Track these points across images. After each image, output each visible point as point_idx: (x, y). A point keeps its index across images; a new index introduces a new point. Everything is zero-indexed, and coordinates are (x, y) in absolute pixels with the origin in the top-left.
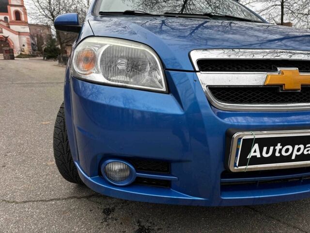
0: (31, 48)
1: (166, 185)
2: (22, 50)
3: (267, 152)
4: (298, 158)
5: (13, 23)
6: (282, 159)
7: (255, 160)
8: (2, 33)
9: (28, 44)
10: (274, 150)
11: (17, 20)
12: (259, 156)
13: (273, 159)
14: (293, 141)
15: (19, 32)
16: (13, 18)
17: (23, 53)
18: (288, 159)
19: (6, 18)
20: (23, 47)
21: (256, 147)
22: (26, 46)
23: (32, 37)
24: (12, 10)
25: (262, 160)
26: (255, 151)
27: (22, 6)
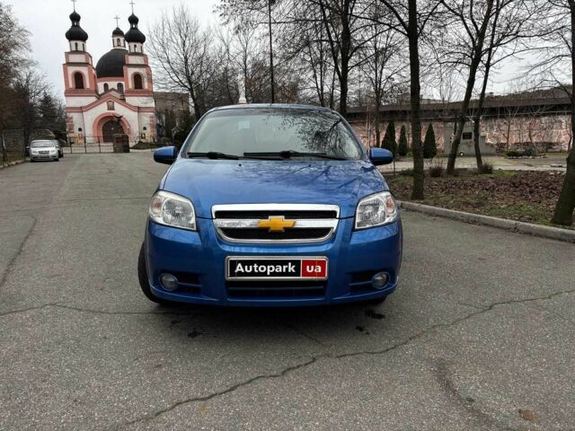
0: (156, 133)
1: (196, 291)
2: (142, 136)
3: (249, 269)
4: (272, 274)
5: (131, 93)
6: (260, 274)
7: (240, 274)
8: (113, 109)
9: (152, 126)
10: (253, 268)
11: (136, 88)
12: (243, 271)
13: (253, 274)
14: (266, 263)
15: (139, 108)
16: (131, 85)
17: (143, 141)
18: (265, 274)
19: (120, 85)
20: (145, 131)
21: (240, 265)
22: (149, 129)
23: (158, 114)
24: (130, 72)
25: (246, 274)
26: (239, 268)
27: (145, 66)
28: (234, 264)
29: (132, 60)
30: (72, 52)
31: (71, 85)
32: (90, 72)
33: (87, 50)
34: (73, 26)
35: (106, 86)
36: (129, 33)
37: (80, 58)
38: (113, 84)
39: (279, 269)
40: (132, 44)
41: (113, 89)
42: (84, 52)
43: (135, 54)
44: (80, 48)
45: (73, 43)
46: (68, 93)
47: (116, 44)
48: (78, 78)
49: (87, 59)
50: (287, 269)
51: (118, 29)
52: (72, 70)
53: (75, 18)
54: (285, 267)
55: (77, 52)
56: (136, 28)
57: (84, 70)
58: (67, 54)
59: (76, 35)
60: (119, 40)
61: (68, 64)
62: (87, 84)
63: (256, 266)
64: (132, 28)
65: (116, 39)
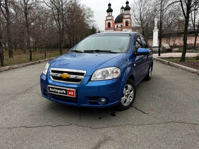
3: (53, 90)
4: (60, 93)
5: (124, 28)
7: (51, 91)
11: (126, 26)
13: (54, 92)
16: (124, 25)
18: (57, 92)
19: (121, 25)
21: (51, 88)
24: (124, 21)
27: (130, 18)
28: (49, 88)
29: (125, 17)
30: (108, 16)
31: (107, 27)
32: (113, 22)
33: (112, 15)
34: (109, 8)
35: (117, 26)
37: (110, 18)
38: (119, 25)
39: (61, 91)
40: (126, 11)
41: (119, 27)
42: (111, 16)
43: (127, 14)
44: (110, 15)
45: (108, 13)
46: (106, 29)
47: (122, 12)
48: (109, 24)
49: (112, 18)
50: (63, 92)
51: (123, 7)
52: (107, 22)
53: (110, 5)
54: (63, 91)
55: (109, 16)
56: (128, 6)
57: (111, 22)
58: (106, 17)
59: (110, 10)
60: (122, 10)
61: (107, 20)
62: (111, 26)
63: (55, 89)
64: (127, 6)
65: (121, 10)
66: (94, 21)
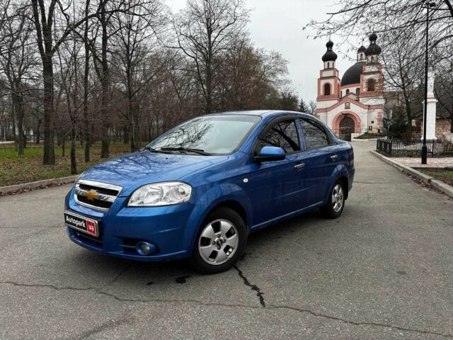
0: (382, 126)
2: (370, 128)
5: (365, 95)
8: (349, 108)
9: (379, 120)
11: (369, 90)
12: (69, 221)
15: (369, 106)
16: (365, 89)
17: (370, 132)
19: (358, 90)
20: (372, 124)
21: (67, 217)
22: (376, 122)
23: (387, 110)
24: (365, 78)
27: (379, 72)
29: (368, 69)
30: (325, 70)
31: (322, 92)
32: (336, 82)
33: (336, 67)
34: (328, 50)
35: (348, 91)
36: (369, 49)
37: (330, 73)
38: (353, 89)
40: (370, 58)
41: (352, 93)
42: (333, 69)
43: (372, 64)
44: (331, 66)
45: (326, 63)
46: (319, 99)
47: (359, 58)
48: (327, 87)
49: (335, 73)
50: (82, 224)
51: (362, 47)
52: (323, 82)
53: (330, 45)
55: (328, 69)
56: (375, 44)
57: (331, 82)
58: (322, 71)
59: (330, 57)
60: (362, 55)
61: (322, 78)
62: (333, 91)
63: (72, 219)
64: (371, 44)
65: (359, 55)
66: (288, 82)
